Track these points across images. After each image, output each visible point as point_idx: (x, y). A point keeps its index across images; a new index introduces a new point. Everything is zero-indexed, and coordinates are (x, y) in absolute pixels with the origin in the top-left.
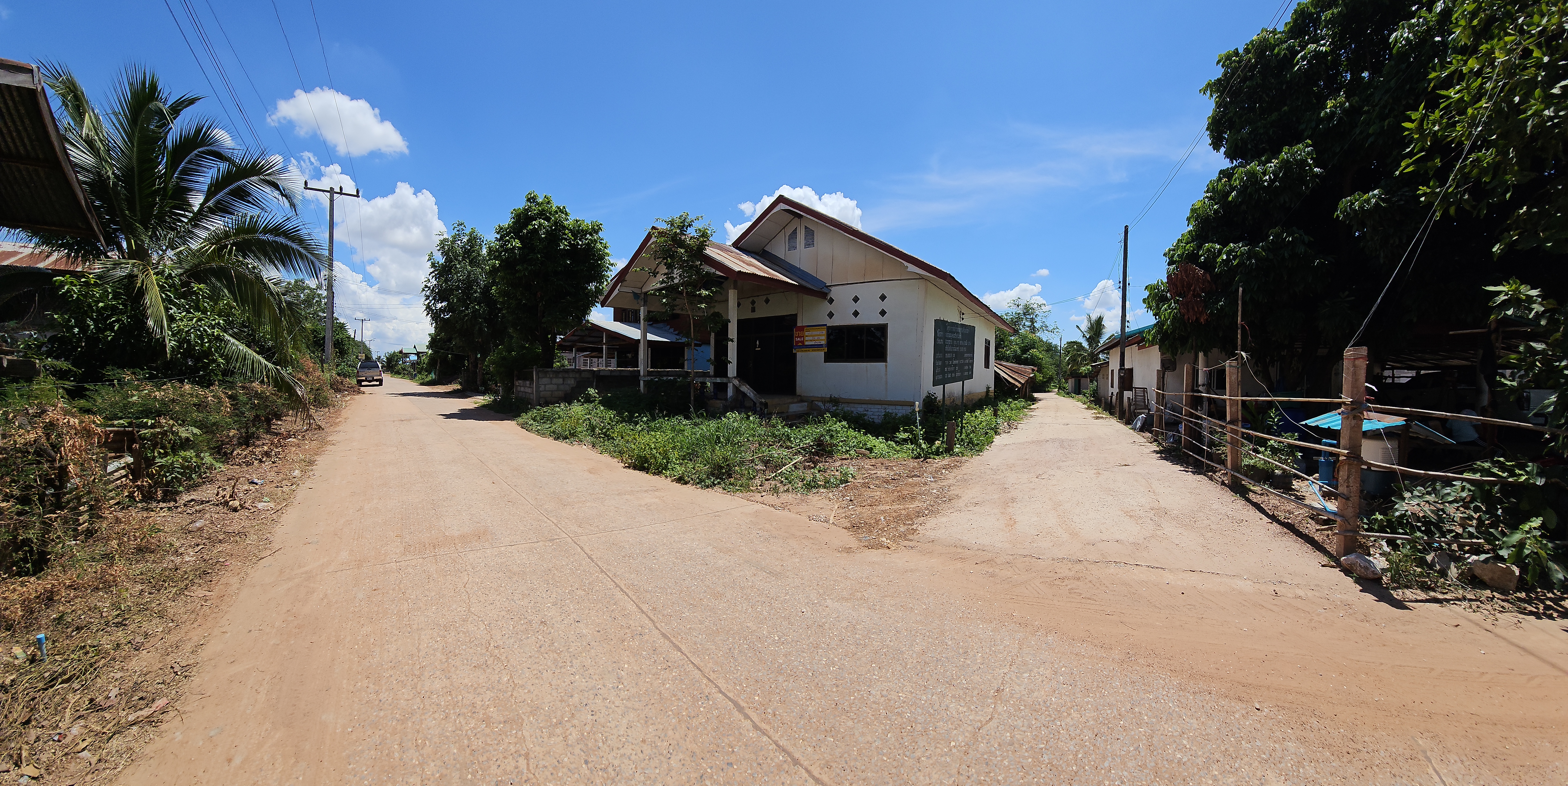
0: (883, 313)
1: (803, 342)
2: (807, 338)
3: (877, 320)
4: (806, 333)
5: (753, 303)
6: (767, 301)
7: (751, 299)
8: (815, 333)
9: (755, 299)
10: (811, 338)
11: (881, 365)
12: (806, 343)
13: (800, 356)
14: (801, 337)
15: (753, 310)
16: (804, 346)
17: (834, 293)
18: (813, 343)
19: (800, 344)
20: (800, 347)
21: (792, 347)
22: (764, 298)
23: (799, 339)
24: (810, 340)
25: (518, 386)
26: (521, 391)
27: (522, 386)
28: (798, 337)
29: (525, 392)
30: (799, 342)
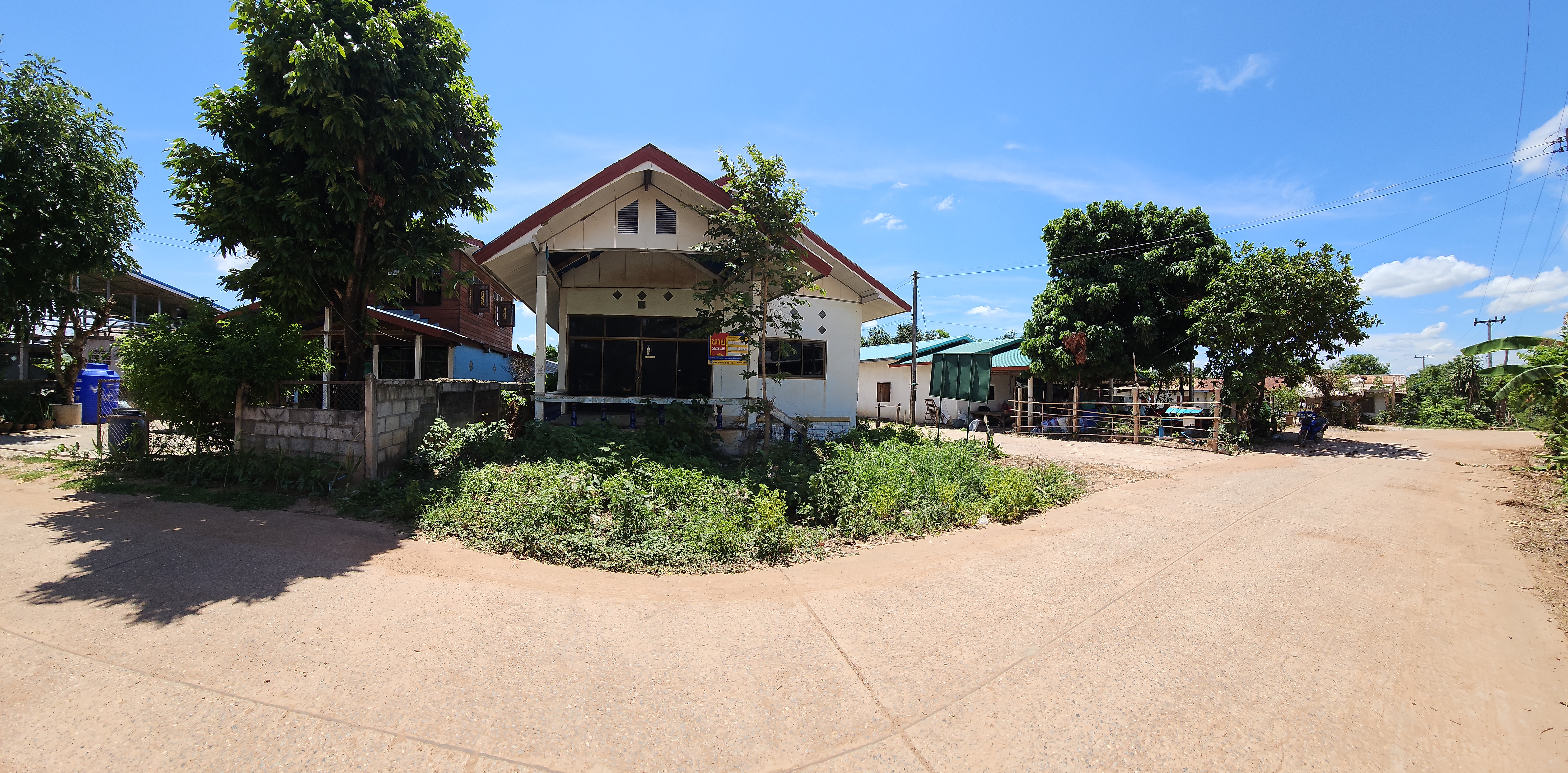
0: (822, 330)
1: (724, 352)
2: (728, 349)
3: (817, 337)
4: (729, 343)
5: (642, 296)
6: (668, 296)
7: (639, 291)
8: (737, 343)
9: (646, 291)
10: (735, 349)
11: (817, 382)
12: (728, 354)
13: (718, 369)
14: (721, 346)
15: (642, 305)
16: (724, 358)
18: (738, 354)
19: (719, 354)
20: (719, 358)
21: (706, 357)
22: (666, 291)
23: (717, 349)
24: (735, 351)
25: (264, 421)
26: (282, 436)
27: (284, 422)
28: (715, 346)
29: (307, 438)
30: (719, 352)
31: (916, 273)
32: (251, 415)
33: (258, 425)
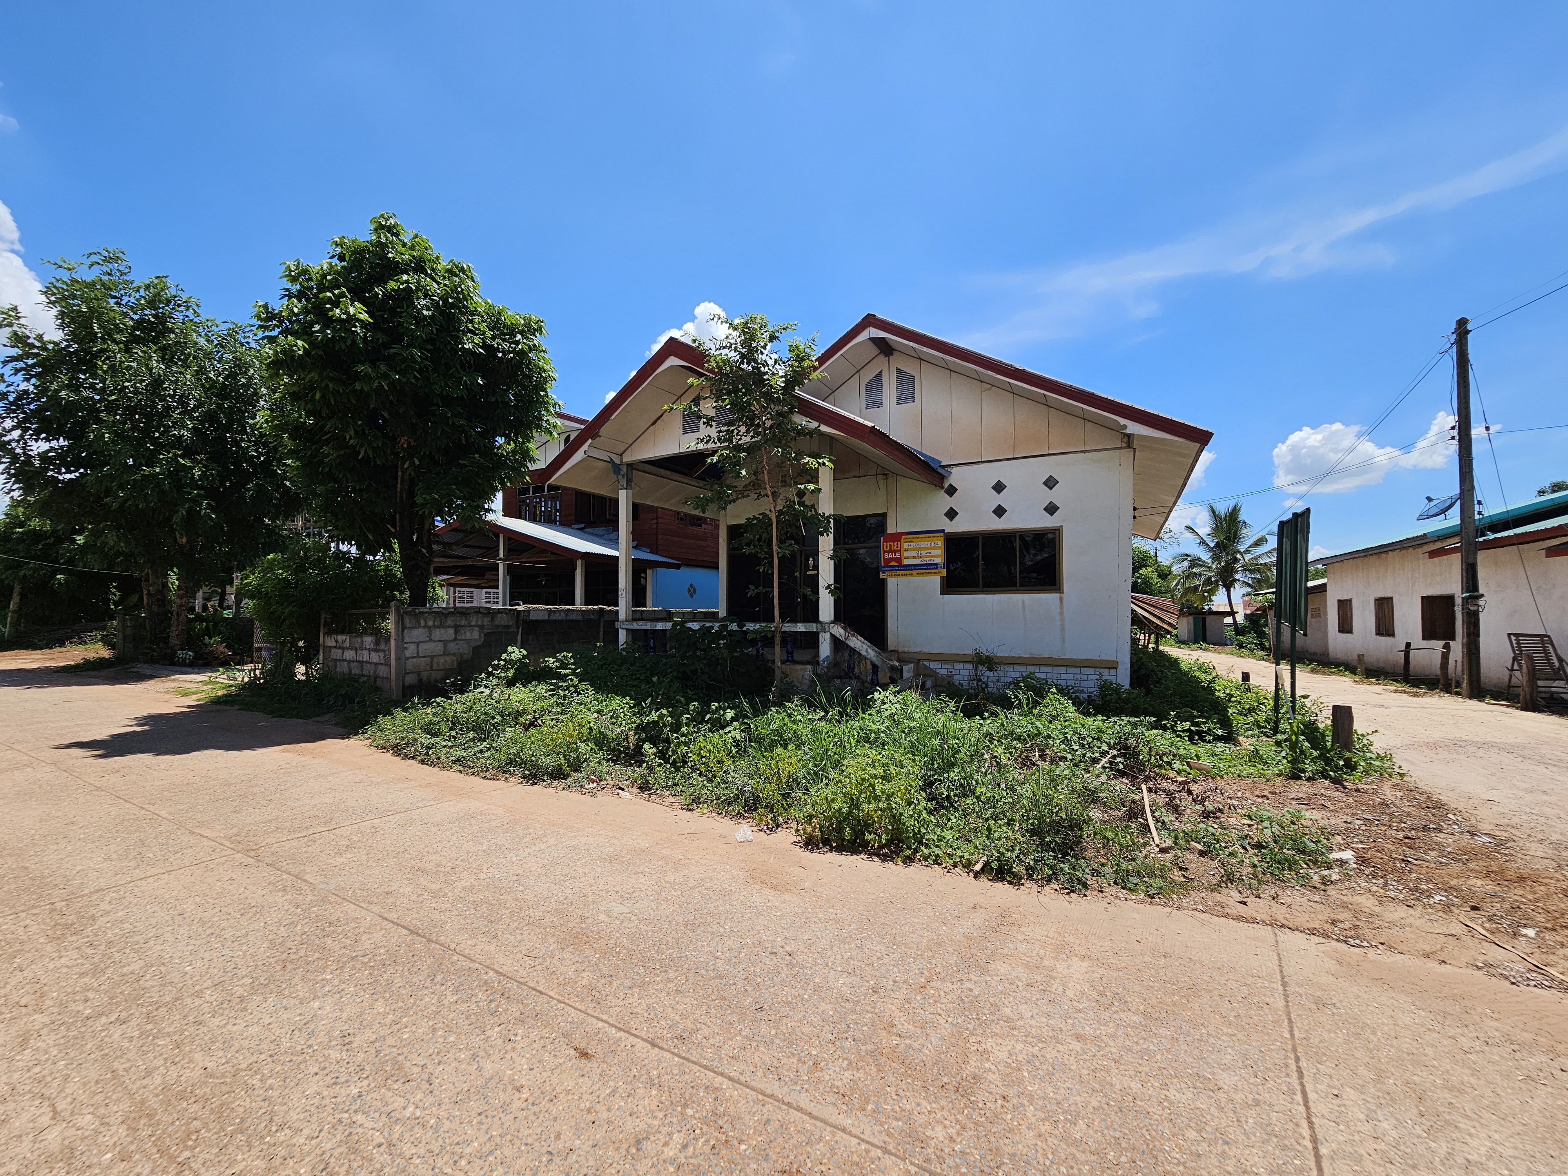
0: (1051, 510)
1: (899, 560)
2: (906, 554)
3: (1042, 521)
4: (906, 546)
8: (924, 544)
10: (914, 554)
11: (1049, 599)
12: (906, 562)
13: (894, 584)
14: (895, 552)
16: (901, 568)
17: (956, 477)
18: (918, 561)
19: (893, 563)
20: (893, 569)
21: (878, 571)
23: (890, 556)
24: (914, 557)
25: (335, 647)
26: (346, 660)
27: (346, 648)
28: (888, 552)
29: (359, 661)
30: (891, 560)
31: (1462, 324)
32: (330, 642)
33: (333, 650)
